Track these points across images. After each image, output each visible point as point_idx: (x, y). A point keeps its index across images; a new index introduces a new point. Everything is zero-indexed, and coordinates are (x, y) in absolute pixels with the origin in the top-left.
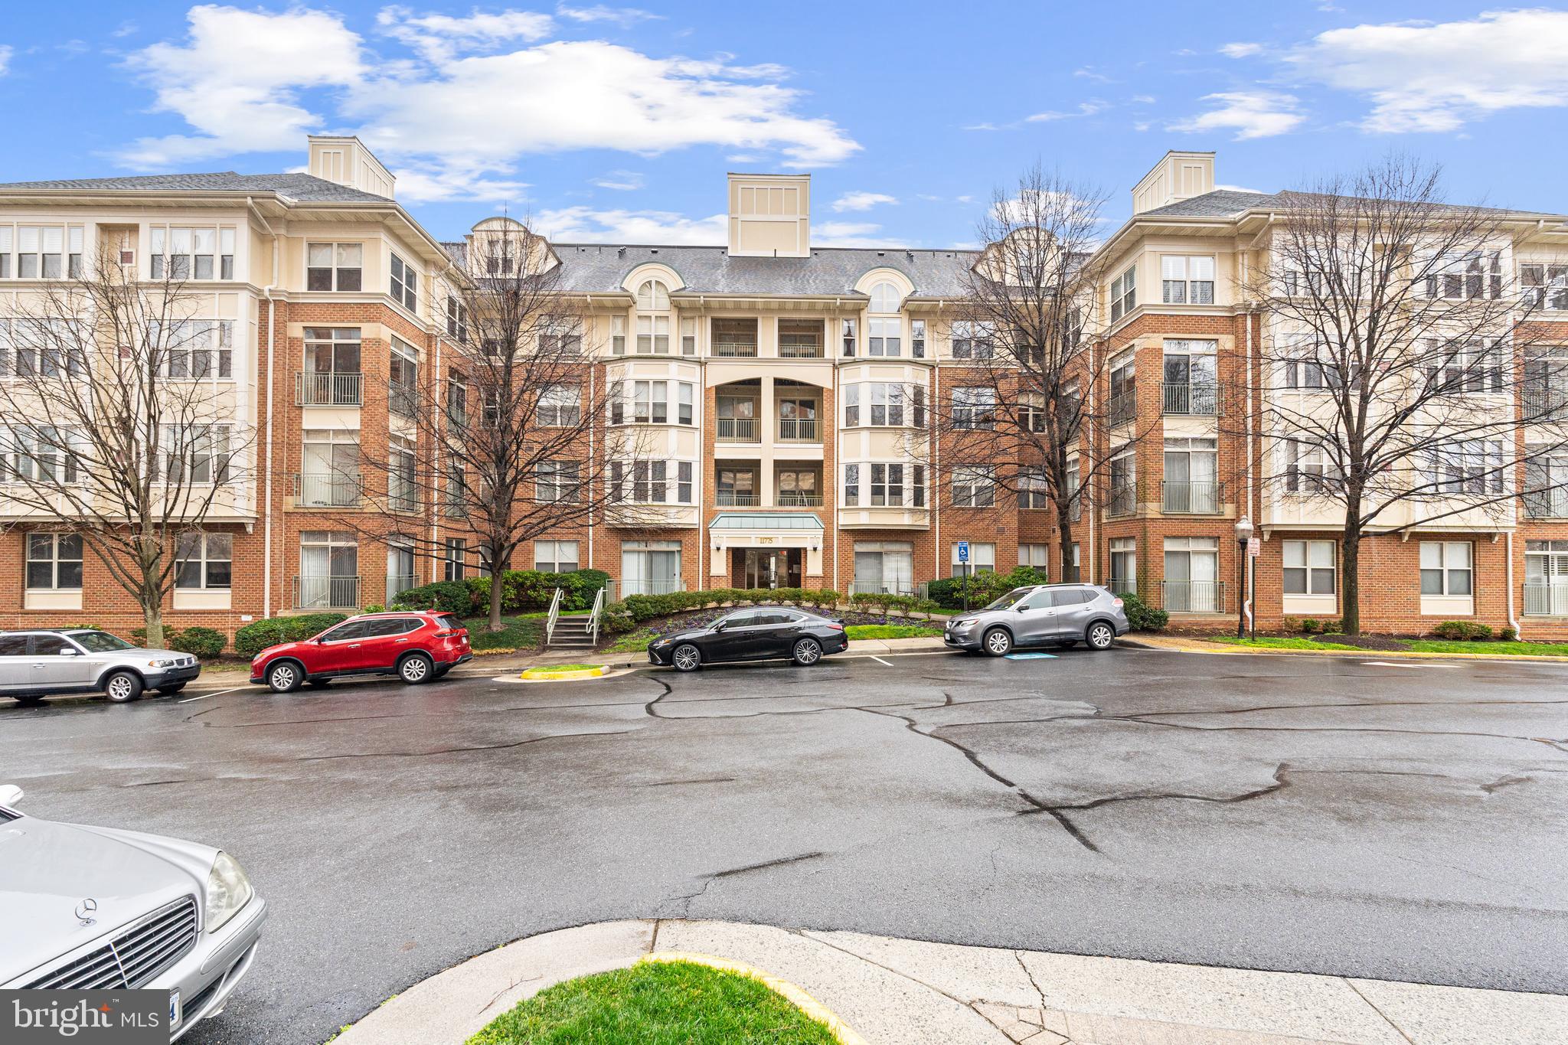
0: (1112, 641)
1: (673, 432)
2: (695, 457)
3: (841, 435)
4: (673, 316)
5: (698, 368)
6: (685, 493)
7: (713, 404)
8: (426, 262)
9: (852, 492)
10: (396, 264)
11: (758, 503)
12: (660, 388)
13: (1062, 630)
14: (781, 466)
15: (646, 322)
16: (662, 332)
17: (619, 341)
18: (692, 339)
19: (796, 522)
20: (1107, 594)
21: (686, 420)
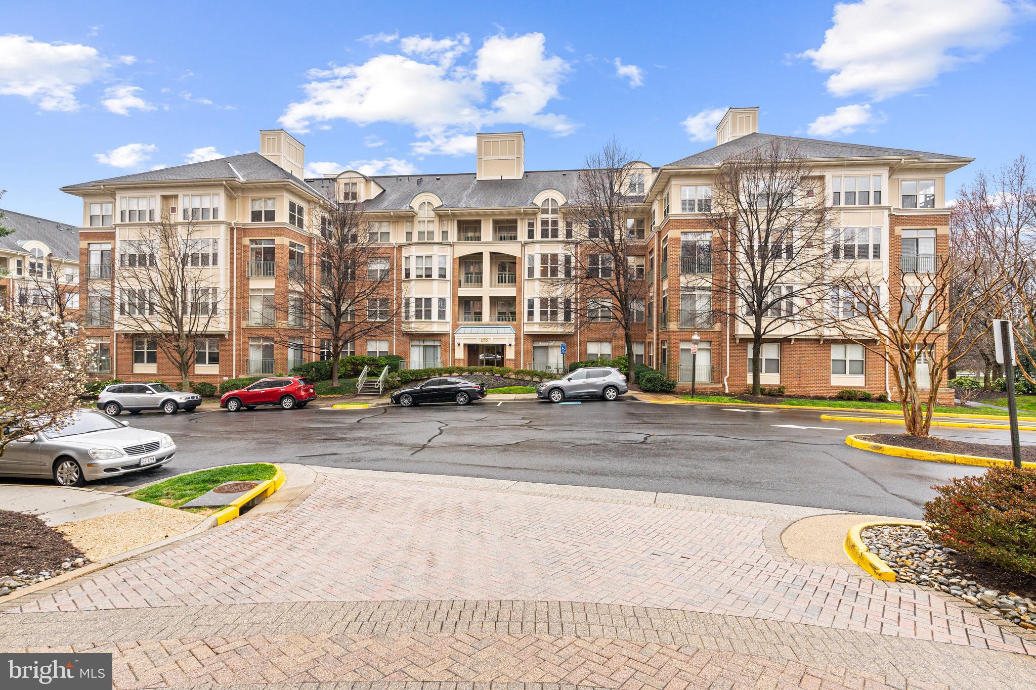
1: (435, 283)
2: (448, 296)
3: (526, 282)
4: (437, 220)
5: (449, 248)
6: (442, 315)
7: (457, 267)
8: (309, 202)
9: (531, 314)
10: (292, 206)
11: (481, 320)
12: (428, 259)
14: (494, 300)
15: (422, 224)
16: (431, 229)
17: (409, 234)
18: (447, 232)
19: (501, 330)
21: (442, 276)
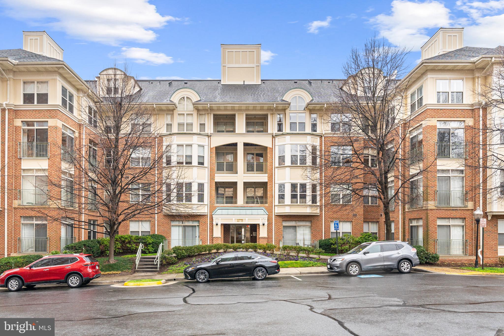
0: (411, 269)
1: (195, 169)
2: (205, 181)
3: (276, 170)
4: (195, 113)
5: (207, 138)
6: (201, 198)
7: (214, 155)
8: (78, 90)
9: (282, 197)
10: (64, 91)
11: (236, 203)
12: (189, 148)
13: (385, 263)
14: (247, 185)
15: (182, 117)
16: (189, 121)
17: (169, 126)
18: (204, 124)
19: (255, 212)
20: (408, 246)
21: (201, 163)
